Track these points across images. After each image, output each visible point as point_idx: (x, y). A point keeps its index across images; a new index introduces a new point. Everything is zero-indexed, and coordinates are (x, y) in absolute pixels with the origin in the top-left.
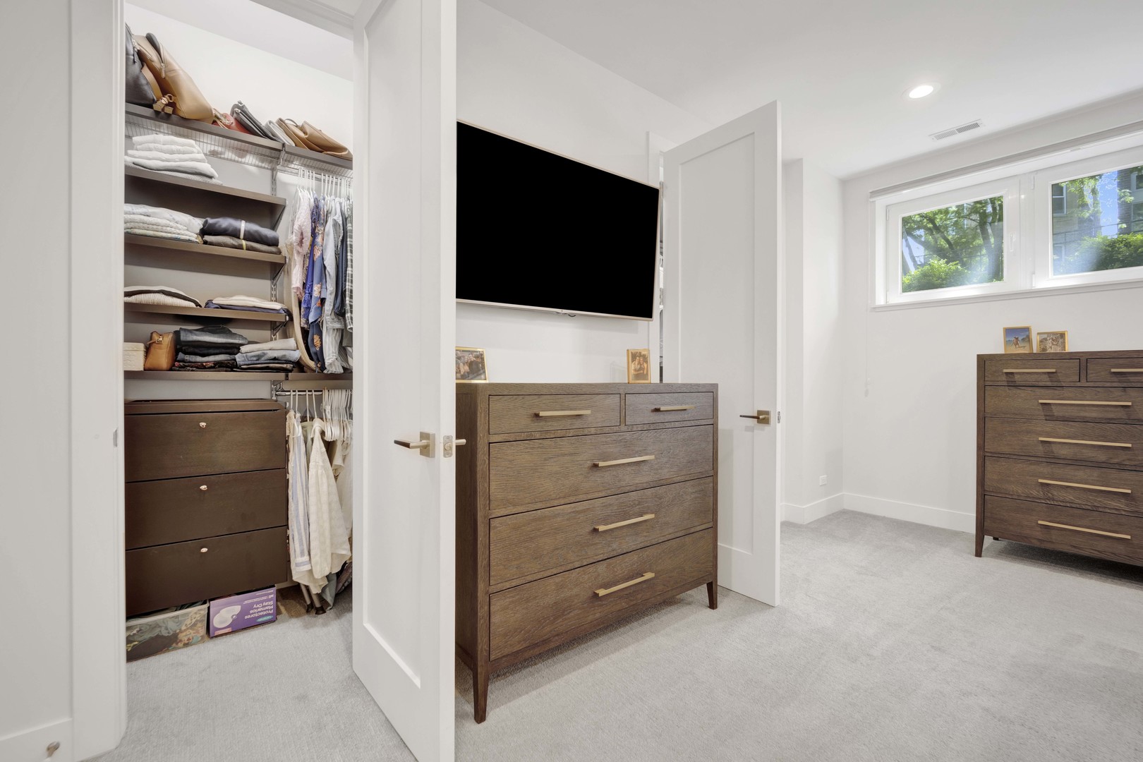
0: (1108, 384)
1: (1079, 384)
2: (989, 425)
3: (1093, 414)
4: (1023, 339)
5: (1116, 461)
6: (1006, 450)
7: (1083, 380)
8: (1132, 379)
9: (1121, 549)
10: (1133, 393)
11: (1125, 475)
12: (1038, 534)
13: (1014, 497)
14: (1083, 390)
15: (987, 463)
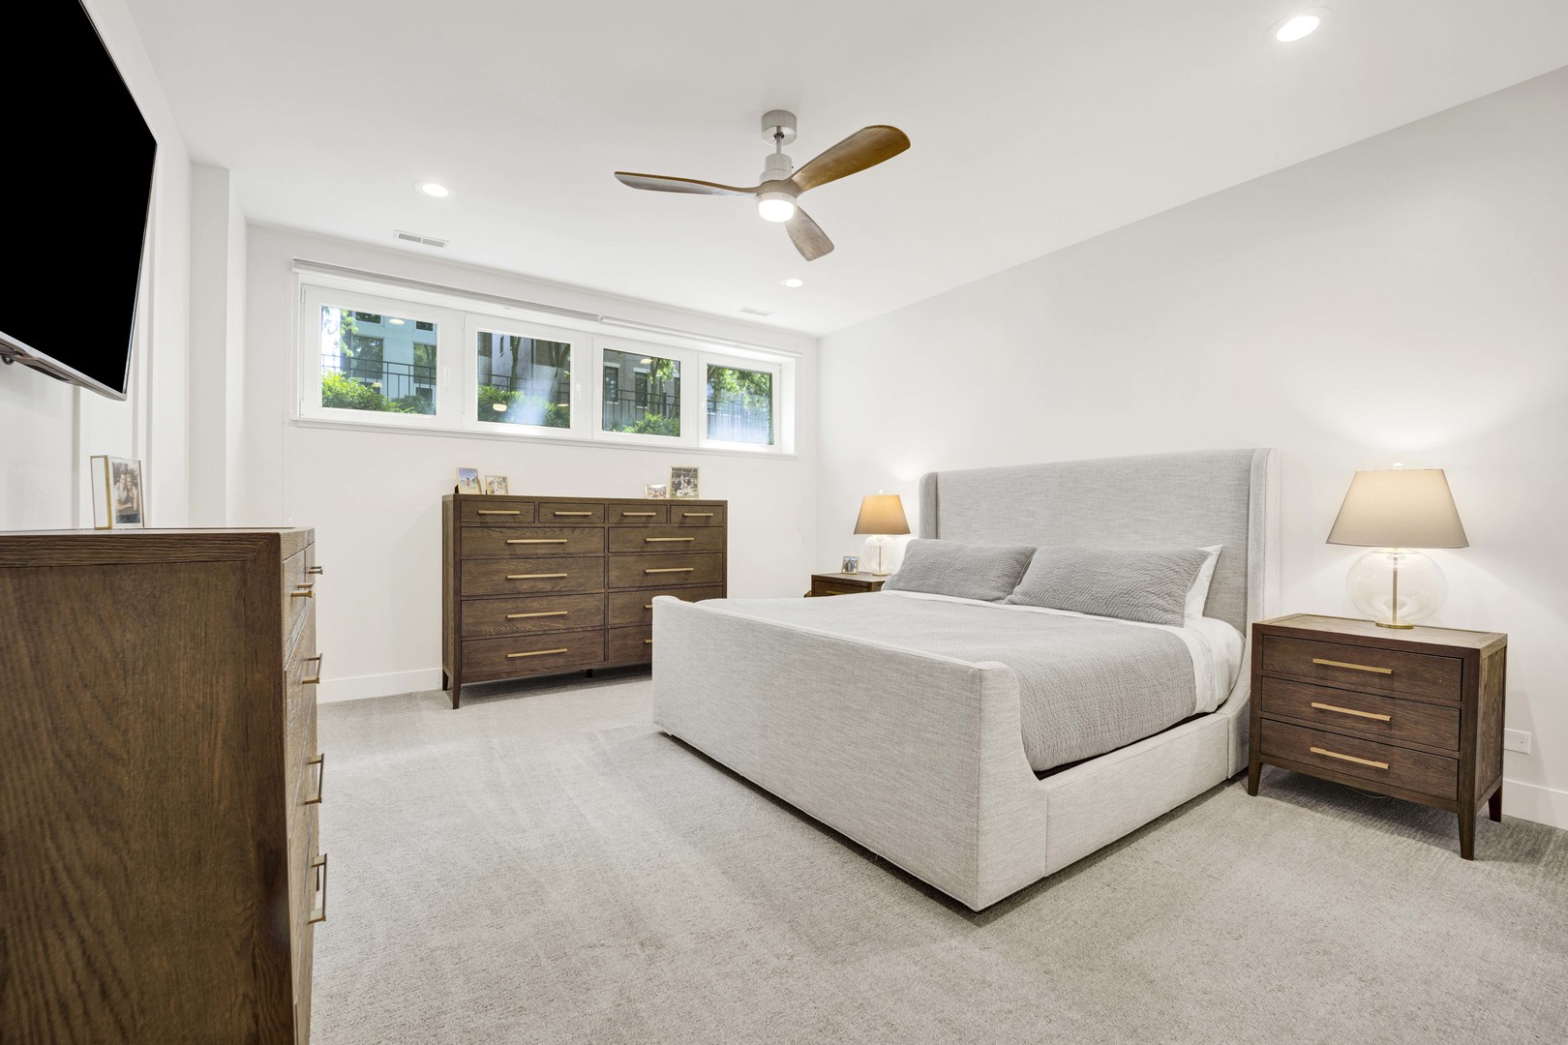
0: (552, 525)
1: (534, 525)
2: (465, 567)
3: (542, 551)
4: (473, 480)
5: (557, 589)
6: (481, 591)
7: (537, 522)
8: (566, 520)
9: (561, 661)
10: (567, 532)
11: (564, 600)
12: (505, 667)
13: (488, 637)
14: (536, 530)
15: (464, 607)
